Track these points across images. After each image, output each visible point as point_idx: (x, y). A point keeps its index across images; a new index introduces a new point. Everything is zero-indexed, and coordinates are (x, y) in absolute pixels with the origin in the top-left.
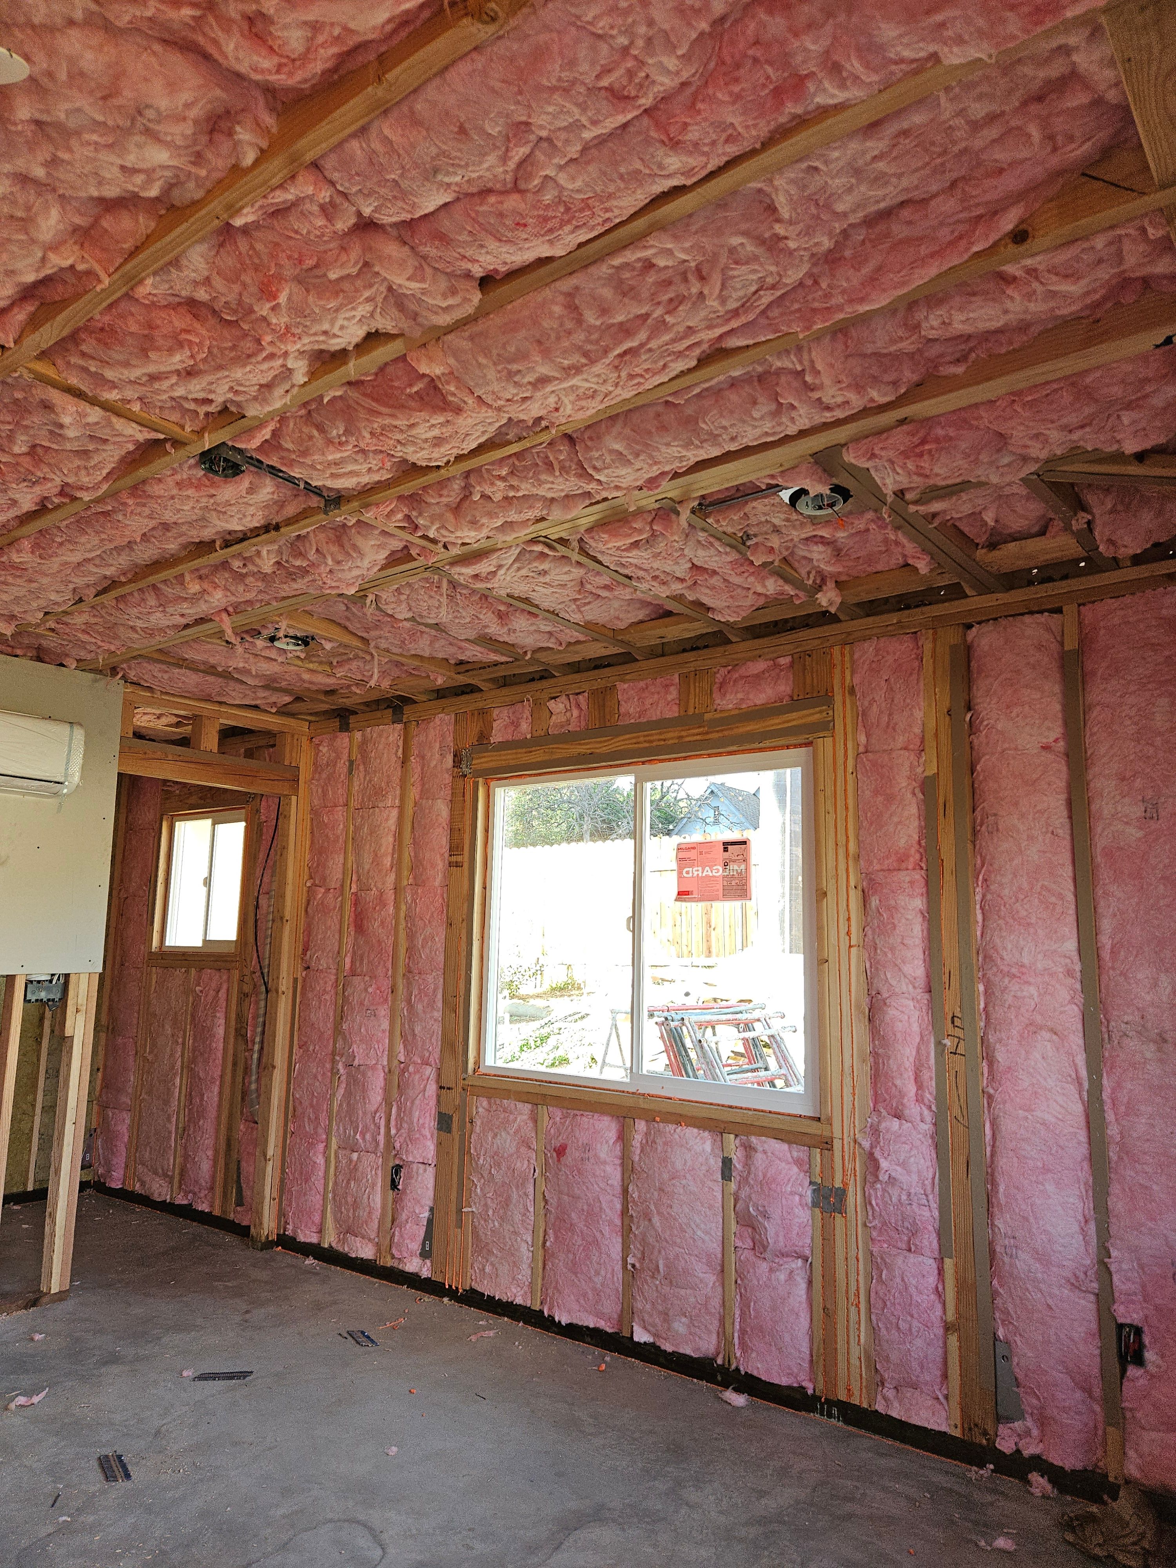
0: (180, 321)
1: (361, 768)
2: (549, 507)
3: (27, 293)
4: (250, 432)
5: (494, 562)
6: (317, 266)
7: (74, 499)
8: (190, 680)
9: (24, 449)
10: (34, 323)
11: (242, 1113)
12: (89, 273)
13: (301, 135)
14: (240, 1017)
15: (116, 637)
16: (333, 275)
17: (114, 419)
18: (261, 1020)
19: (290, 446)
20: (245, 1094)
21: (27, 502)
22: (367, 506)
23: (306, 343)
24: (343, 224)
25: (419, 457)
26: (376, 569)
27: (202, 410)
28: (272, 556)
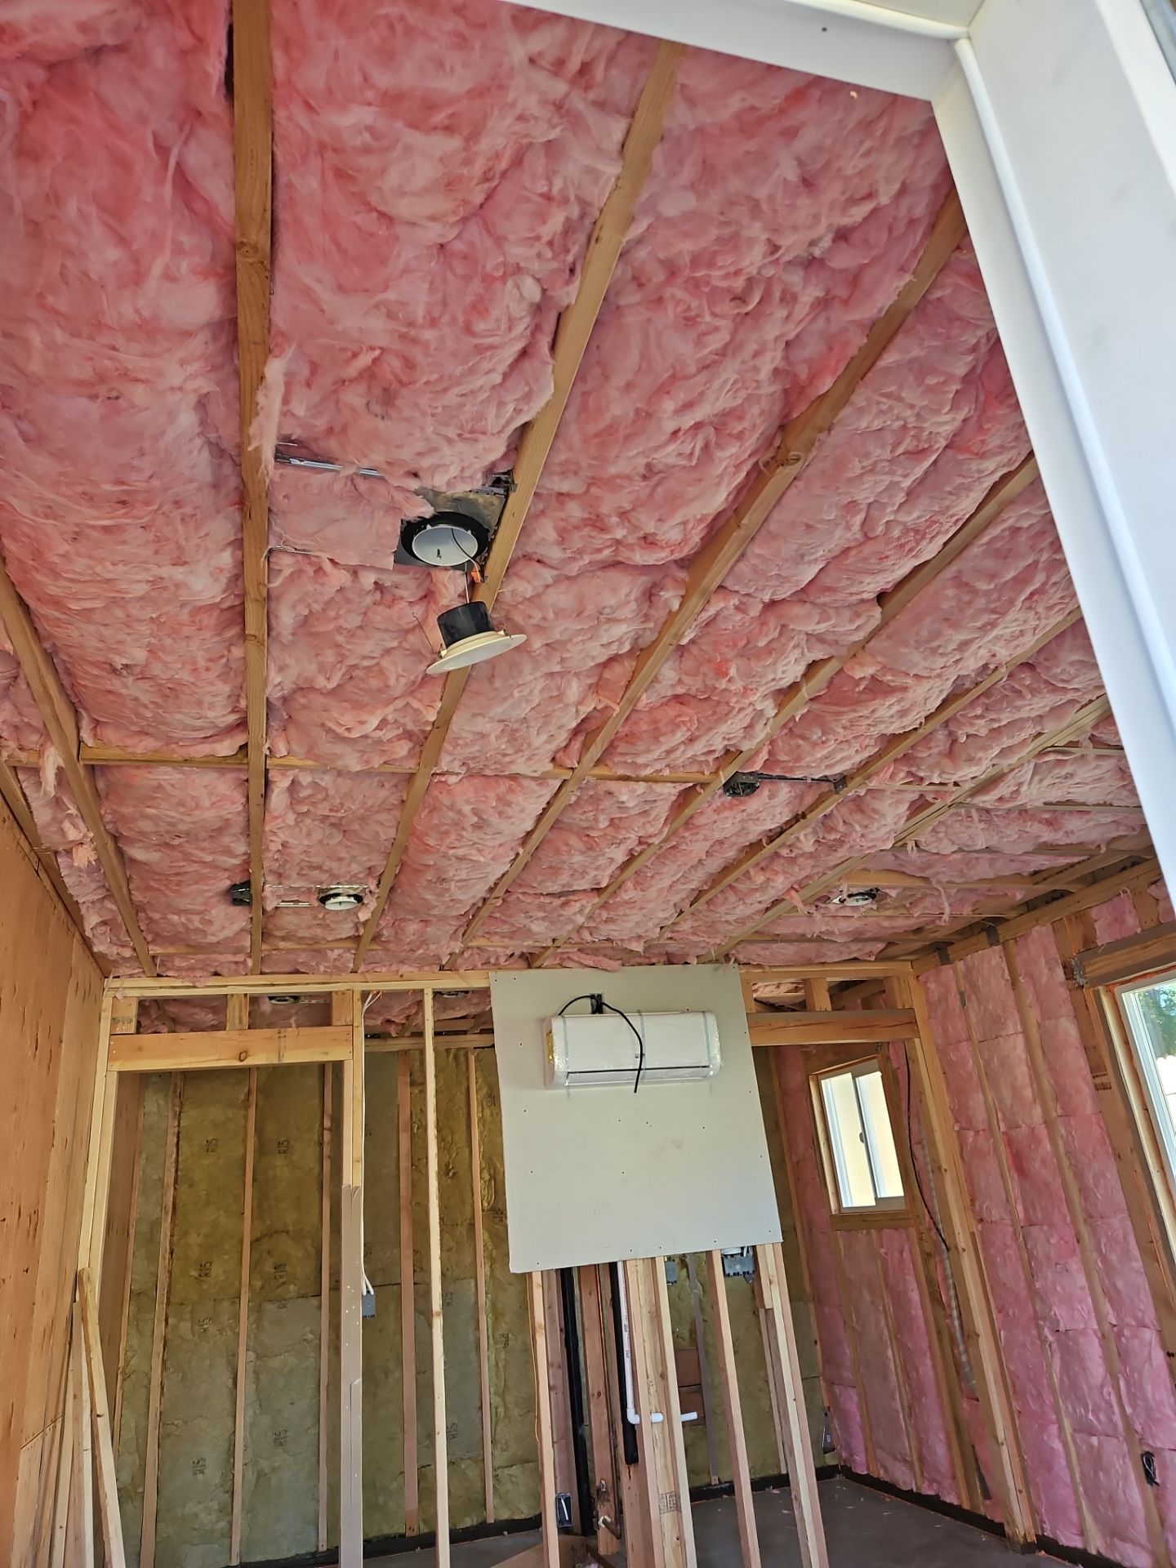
0: (672, 711)
1: (973, 997)
2: (1041, 723)
3: (576, 732)
4: (751, 759)
5: (1012, 782)
6: (748, 642)
7: (649, 845)
8: (789, 950)
9: (607, 823)
10: (585, 747)
11: (961, 1389)
12: (606, 707)
13: (704, 577)
14: (930, 1281)
15: (718, 932)
16: (762, 643)
17: (655, 786)
18: (951, 1281)
19: (785, 758)
20: (958, 1366)
21: (620, 856)
22: (869, 777)
23: (762, 691)
24: (755, 610)
25: (895, 728)
26: (903, 821)
27: (711, 758)
28: (810, 837)
